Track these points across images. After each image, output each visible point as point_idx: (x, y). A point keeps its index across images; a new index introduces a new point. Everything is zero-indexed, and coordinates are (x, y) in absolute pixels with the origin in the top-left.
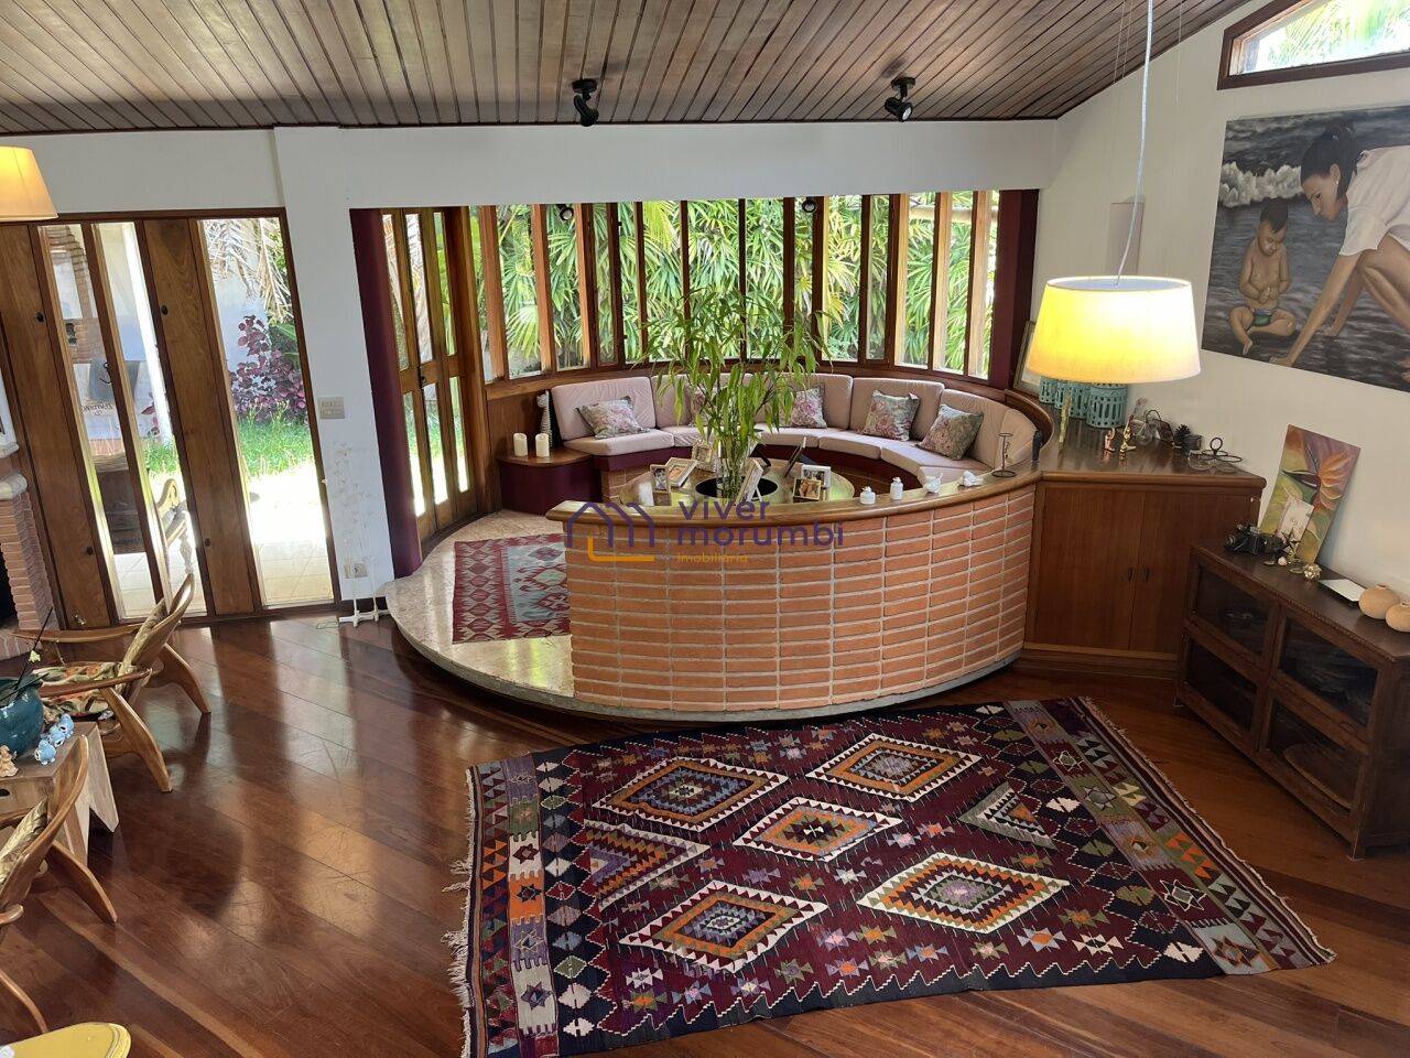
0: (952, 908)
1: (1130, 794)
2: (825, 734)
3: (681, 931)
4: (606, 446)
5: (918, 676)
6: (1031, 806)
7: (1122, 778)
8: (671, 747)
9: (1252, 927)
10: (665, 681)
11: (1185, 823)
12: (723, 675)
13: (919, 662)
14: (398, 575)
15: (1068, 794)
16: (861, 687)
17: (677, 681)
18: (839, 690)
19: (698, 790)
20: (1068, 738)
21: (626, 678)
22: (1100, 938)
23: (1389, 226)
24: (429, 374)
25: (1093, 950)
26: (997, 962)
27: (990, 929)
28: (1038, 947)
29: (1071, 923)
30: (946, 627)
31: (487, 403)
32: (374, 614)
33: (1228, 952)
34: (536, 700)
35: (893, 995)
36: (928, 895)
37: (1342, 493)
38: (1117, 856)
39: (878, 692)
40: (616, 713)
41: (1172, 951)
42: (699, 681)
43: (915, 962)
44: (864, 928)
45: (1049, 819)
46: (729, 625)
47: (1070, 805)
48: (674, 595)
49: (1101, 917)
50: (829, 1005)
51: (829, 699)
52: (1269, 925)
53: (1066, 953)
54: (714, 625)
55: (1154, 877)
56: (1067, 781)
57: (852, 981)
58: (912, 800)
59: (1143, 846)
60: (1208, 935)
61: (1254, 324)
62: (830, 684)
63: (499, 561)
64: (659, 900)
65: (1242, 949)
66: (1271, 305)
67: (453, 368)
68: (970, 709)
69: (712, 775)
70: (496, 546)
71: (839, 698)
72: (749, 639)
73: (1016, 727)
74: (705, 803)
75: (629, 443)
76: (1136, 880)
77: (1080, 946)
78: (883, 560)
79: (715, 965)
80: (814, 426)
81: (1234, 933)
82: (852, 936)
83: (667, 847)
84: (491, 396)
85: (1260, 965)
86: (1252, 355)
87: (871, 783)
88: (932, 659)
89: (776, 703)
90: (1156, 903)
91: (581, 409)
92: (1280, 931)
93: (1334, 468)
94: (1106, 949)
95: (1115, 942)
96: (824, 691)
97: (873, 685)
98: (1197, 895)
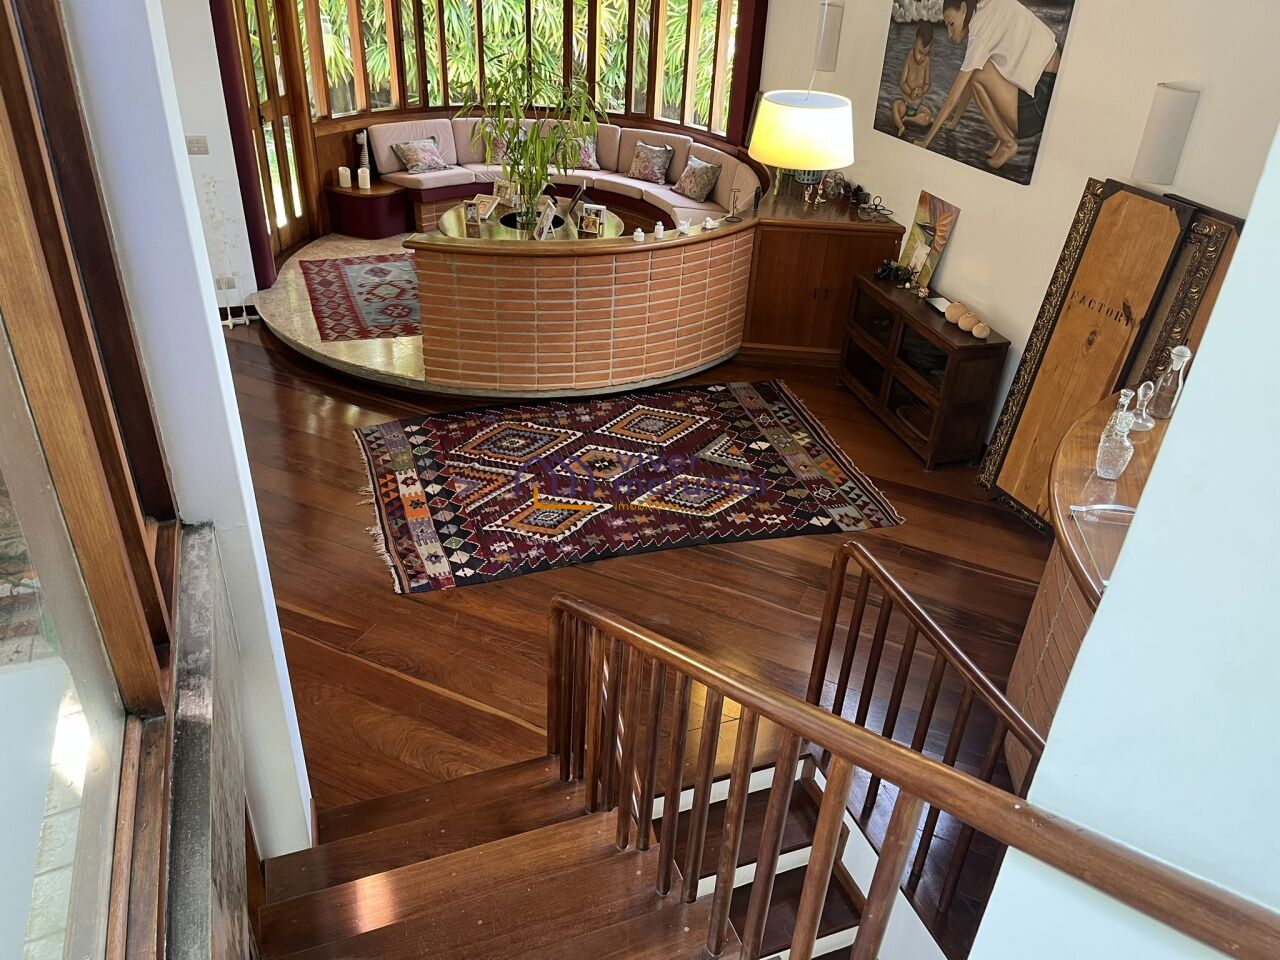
0: (688, 504)
1: (802, 438)
2: (606, 406)
3: (522, 522)
4: (419, 181)
5: (670, 366)
6: (740, 447)
7: (798, 429)
8: (500, 415)
9: (861, 508)
10: (493, 369)
11: (832, 453)
12: (536, 365)
13: (671, 355)
14: (259, 288)
15: (764, 439)
16: (632, 373)
17: (502, 369)
18: (616, 375)
19: (522, 442)
20: (767, 406)
21: (465, 367)
22: (774, 516)
23: (992, 53)
24: (268, 113)
25: (769, 522)
26: (715, 530)
27: (711, 514)
28: (738, 522)
29: (758, 510)
30: (690, 331)
31: (314, 139)
32: (244, 319)
33: (846, 520)
34: (395, 383)
35: (653, 548)
36: (674, 497)
37: (947, 239)
38: (790, 473)
39: (642, 377)
40: (457, 392)
41: (814, 521)
42: (517, 369)
43: (667, 532)
44: (635, 516)
45: (750, 454)
46: (539, 329)
47: (764, 445)
48: (500, 306)
49: (776, 506)
50: (616, 555)
51: (609, 382)
52: (871, 506)
53: (755, 524)
54: (530, 329)
55: (809, 483)
56: (763, 432)
57: (629, 543)
58: (665, 445)
59: (806, 467)
60: (835, 513)
61: (906, 114)
62: (610, 371)
63: (340, 277)
64: (505, 506)
65: (854, 518)
66: (917, 101)
67: (285, 109)
68: (704, 388)
69: (531, 432)
70: (334, 264)
71: (616, 381)
72: (554, 339)
73: (734, 400)
74: (527, 450)
75: (436, 179)
76: (799, 486)
77: (762, 520)
78: (649, 282)
79: (546, 538)
80: (589, 168)
81: (851, 511)
82: (628, 520)
83: (506, 476)
84: (318, 134)
85: (862, 526)
86: (903, 137)
87: (638, 435)
88: (679, 354)
89: (572, 385)
90: (809, 498)
91: (394, 147)
92: (876, 508)
93: (944, 222)
94: (777, 521)
95: (783, 518)
96: (606, 376)
97: (640, 372)
98: (833, 492)
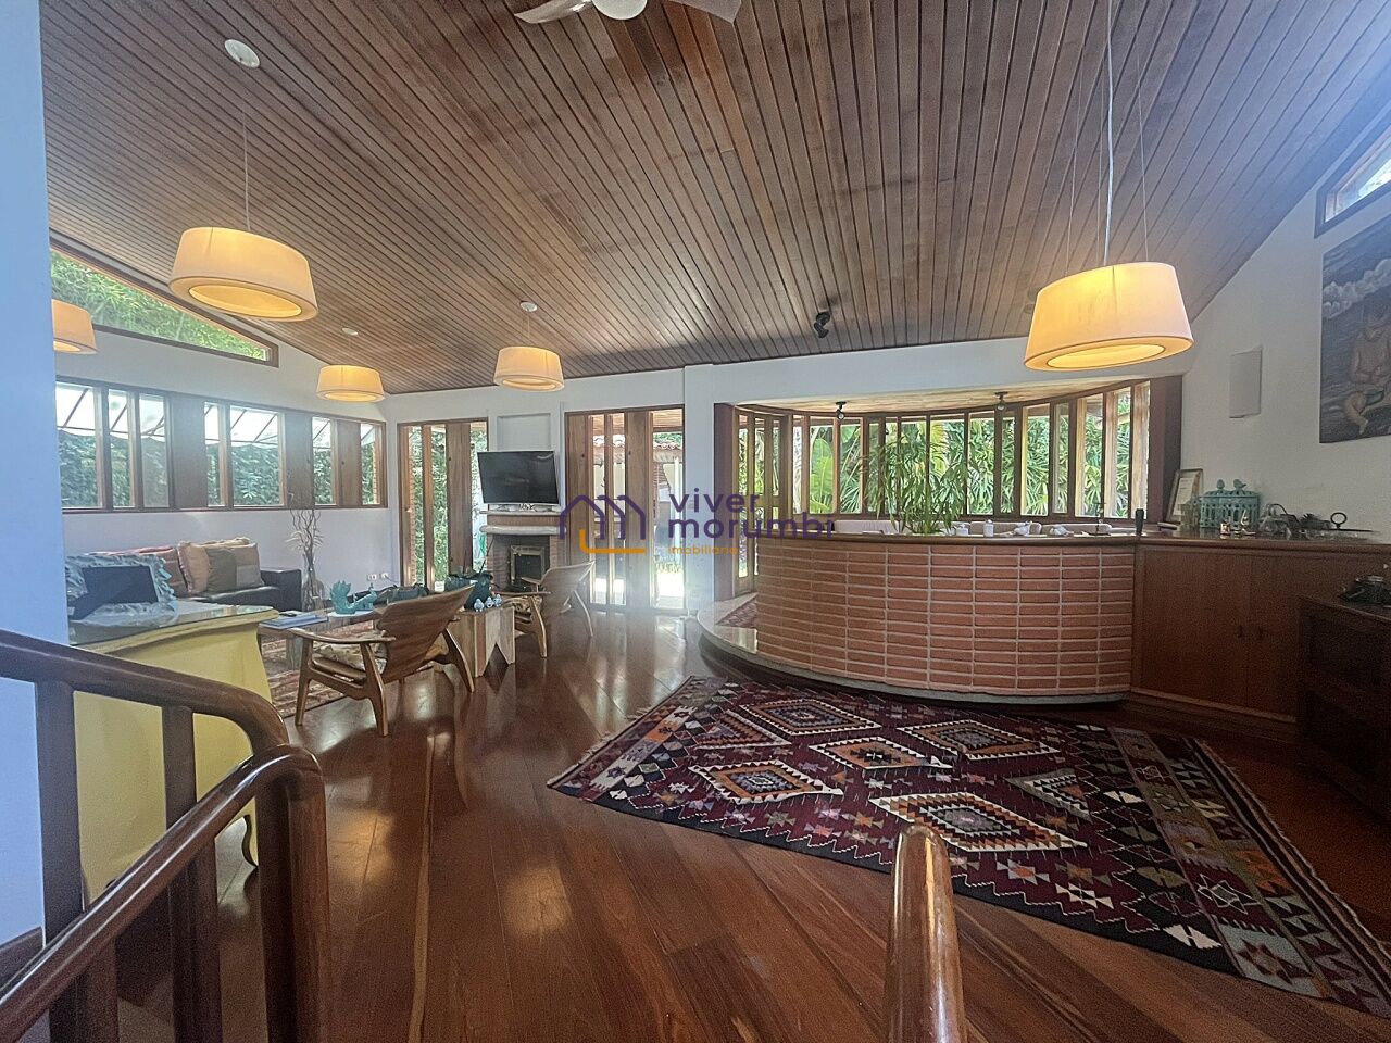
0: (948, 826)
1: (1212, 810)
2: (928, 711)
3: (729, 776)
5: (1011, 684)
6: (1085, 788)
7: (1209, 797)
9: (1313, 952)
10: (808, 649)
12: (846, 650)
13: (1011, 671)
15: (1136, 792)
16: (956, 680)
17: (815, 650)
18: (934, 678)
19: (811, 717)
20: (1163, 759)
21: (786, 644)
22: (1091, 893)
25: (1073, 898)
26: (964, 871)
27: (974, 849)
28: (1012, 875)
29: (1065, 874)
33: (1259, 958)
35: (846, 860)
36: (935, 813)
38: (1161, 844)
39: (971, 688)
40: (778, 668)
41: (1176, 931)
42: (827, 652)
44: (859, 814)
45: (1097, 801)
46: (850, 613)
47: (1130, 799)
48: (815, 587)
49: (1104, 879)
52: (1343, 958)
53: (1045, 891)
54: (841, 612)
55: (1193, 870)
56: (1141, 785)
57: (818, 838)
58: (973, 758)
59: (1198, 845)
60: (1235, 938)
61: (1367, 404)
62: (928, 672)
64: (731, 757)
65: (1284, 963)
66: (1383, 382)
68: (1073, 725)
69: (828, 713)
72: (863, 625)
73: (1113, 743)
74: (810, 724)
76: (1173, 867)
77: (1060, 890)
78: (974, 580)
81: (1283, 948)
82: (846, 816)
83: (764, 735)
85: (1303, 986)
86: (1369, 434)
88: (1022, 672)
89: (884, 679)
90: (1184, 892)
94: (1092, 903)
95: (1107, 901)
96: (923, 677)
98: (1244, 900)
